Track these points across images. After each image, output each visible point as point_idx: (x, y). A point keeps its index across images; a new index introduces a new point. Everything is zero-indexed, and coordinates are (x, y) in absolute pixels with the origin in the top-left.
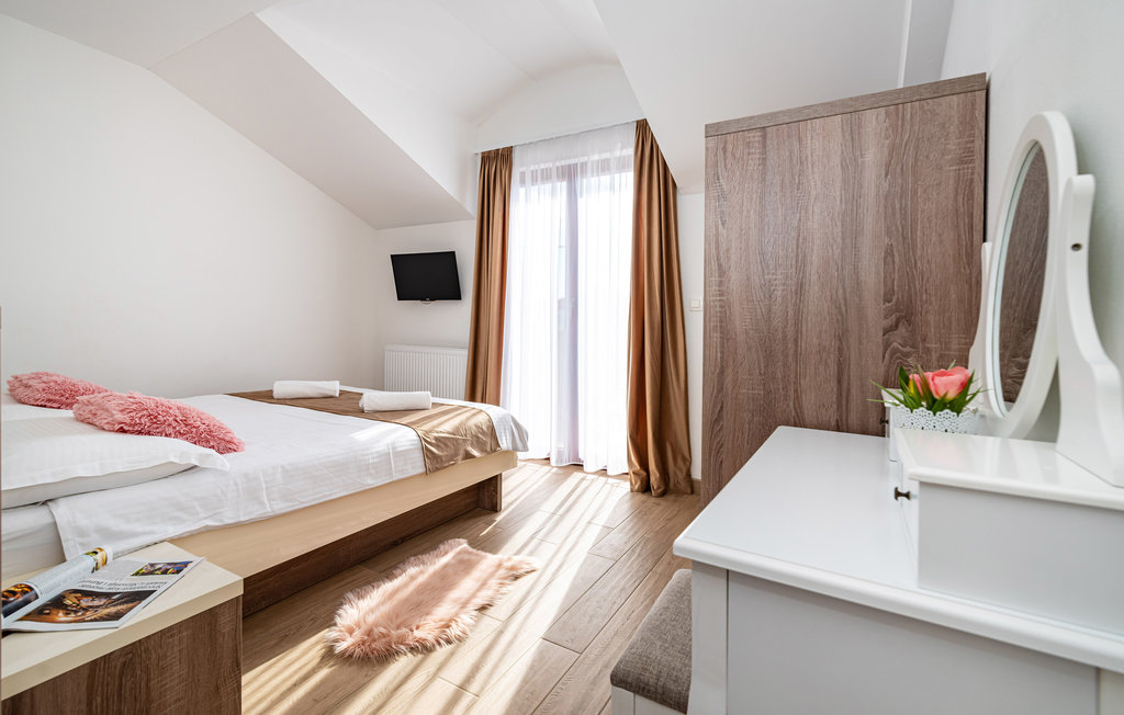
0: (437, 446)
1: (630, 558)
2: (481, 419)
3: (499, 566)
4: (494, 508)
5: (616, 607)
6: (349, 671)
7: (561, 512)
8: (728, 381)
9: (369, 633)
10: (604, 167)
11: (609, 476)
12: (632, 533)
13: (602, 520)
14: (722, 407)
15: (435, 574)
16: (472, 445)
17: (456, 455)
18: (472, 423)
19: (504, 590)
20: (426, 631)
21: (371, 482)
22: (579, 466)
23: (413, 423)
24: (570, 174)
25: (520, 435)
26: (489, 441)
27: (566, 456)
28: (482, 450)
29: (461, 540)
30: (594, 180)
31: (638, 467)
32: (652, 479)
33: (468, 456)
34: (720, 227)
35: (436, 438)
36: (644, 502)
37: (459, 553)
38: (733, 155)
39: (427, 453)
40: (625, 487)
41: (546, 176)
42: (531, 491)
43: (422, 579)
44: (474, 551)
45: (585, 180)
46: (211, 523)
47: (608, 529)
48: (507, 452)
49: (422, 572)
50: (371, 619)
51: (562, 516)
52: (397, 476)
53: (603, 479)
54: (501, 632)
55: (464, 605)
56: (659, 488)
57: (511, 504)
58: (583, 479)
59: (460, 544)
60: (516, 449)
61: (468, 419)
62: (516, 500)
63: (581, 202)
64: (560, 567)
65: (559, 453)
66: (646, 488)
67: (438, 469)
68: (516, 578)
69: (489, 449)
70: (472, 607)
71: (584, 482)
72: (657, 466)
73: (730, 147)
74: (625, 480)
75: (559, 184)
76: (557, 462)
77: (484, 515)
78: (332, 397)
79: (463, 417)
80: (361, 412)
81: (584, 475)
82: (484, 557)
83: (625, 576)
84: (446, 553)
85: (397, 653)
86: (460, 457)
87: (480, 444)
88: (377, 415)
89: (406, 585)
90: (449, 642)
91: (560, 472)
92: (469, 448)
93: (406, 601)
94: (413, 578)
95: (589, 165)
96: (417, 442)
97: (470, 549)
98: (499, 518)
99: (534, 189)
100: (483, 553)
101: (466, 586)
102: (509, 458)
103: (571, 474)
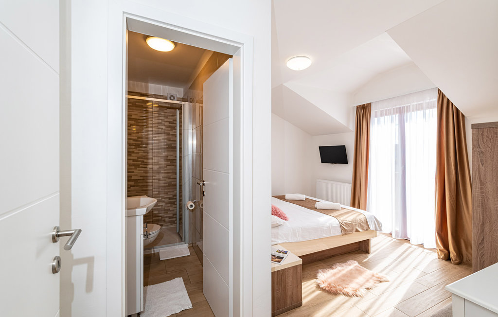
0: (346, 226)
1: (437, 289)
2: (362, 217)
3: (373, 276)
4: (367, 252)
5: (429, 307)
6: (325, 294)
7: (399, 260)
8: (487, 229)
9: (329, 284)
10: (420, 107)
11: (424, 248)
12: (438, 278)
13: (422, 268)
14: (483, 239)
15: (348, 272)
16: (358, 227)
17: (353, 230)
18: (358, 218)
19: (376, 285)
20: (349, 290)
21: (325, 236)
22: (408, 240)
23: (336, 216)
24: (401, 111)
25: (378, 225)
26: (365, 226)
27: (400, 234)
28: (363, 229)
29: (356, 262)
30: (414, 114)
31: (443, 248)
32: (452, 255)
33: (357, 231)
34: (481, 165)
35: (345, 223)
36: (446, 265)
37: (356, 266)
38: (487, 137)
39: (342, 228)
40: (435, 255)
41: (388, 113)
42: (383, 247)
43: (344, 272)
44: (362, 267)
45: (409, 114)
46: (286, 241)
47: (424, 273)
48: (373, 231)
49: (343, 270)
50: (330, 280)
51: (400, 262)
52: (333, 235)
53: (421, 249)
54: (377, 300)
55: (361, 286)
56: (456, 260)
57: (375, 251)
58: (410, 247)
59: (355, 263)
60: (376, 230)
61: (356, 217)
62: (377, 250)
63: (407, 125)
64: (401, 283)
65: (397, 233)
66: (448, 258)
67: (346, 234)
68: (381, 282)
69: (365, 229)
70: (364, 287)
71: (411, 248)
72: (454, 249)
73: (485, 134)
74: (435, 252)
75: (394, 116)
76: (395, 236)
77: (363, 253)
78: (303, 200)
79: (354, 216)
80: (315, 209)
81: (410, 245)
82: (366, 271)
83: (434, 296)
84: (350, 265)
85: (340, 294)
86: (354, 231)
87: (362, 227)
88: (322, 210)
89: (338, 273)
90: (357, 296)
91: (397, 241)
92: (358, 228)
93: (339, 278)
94: (340, 271)
95: (411, 107)
96: (339, 224)
97: (359, 265)
98: (370, 256)
99: (382, 118)
100: (365, 269)
101: (360, 279)
102: (374, 233)
103: (403, 244)
